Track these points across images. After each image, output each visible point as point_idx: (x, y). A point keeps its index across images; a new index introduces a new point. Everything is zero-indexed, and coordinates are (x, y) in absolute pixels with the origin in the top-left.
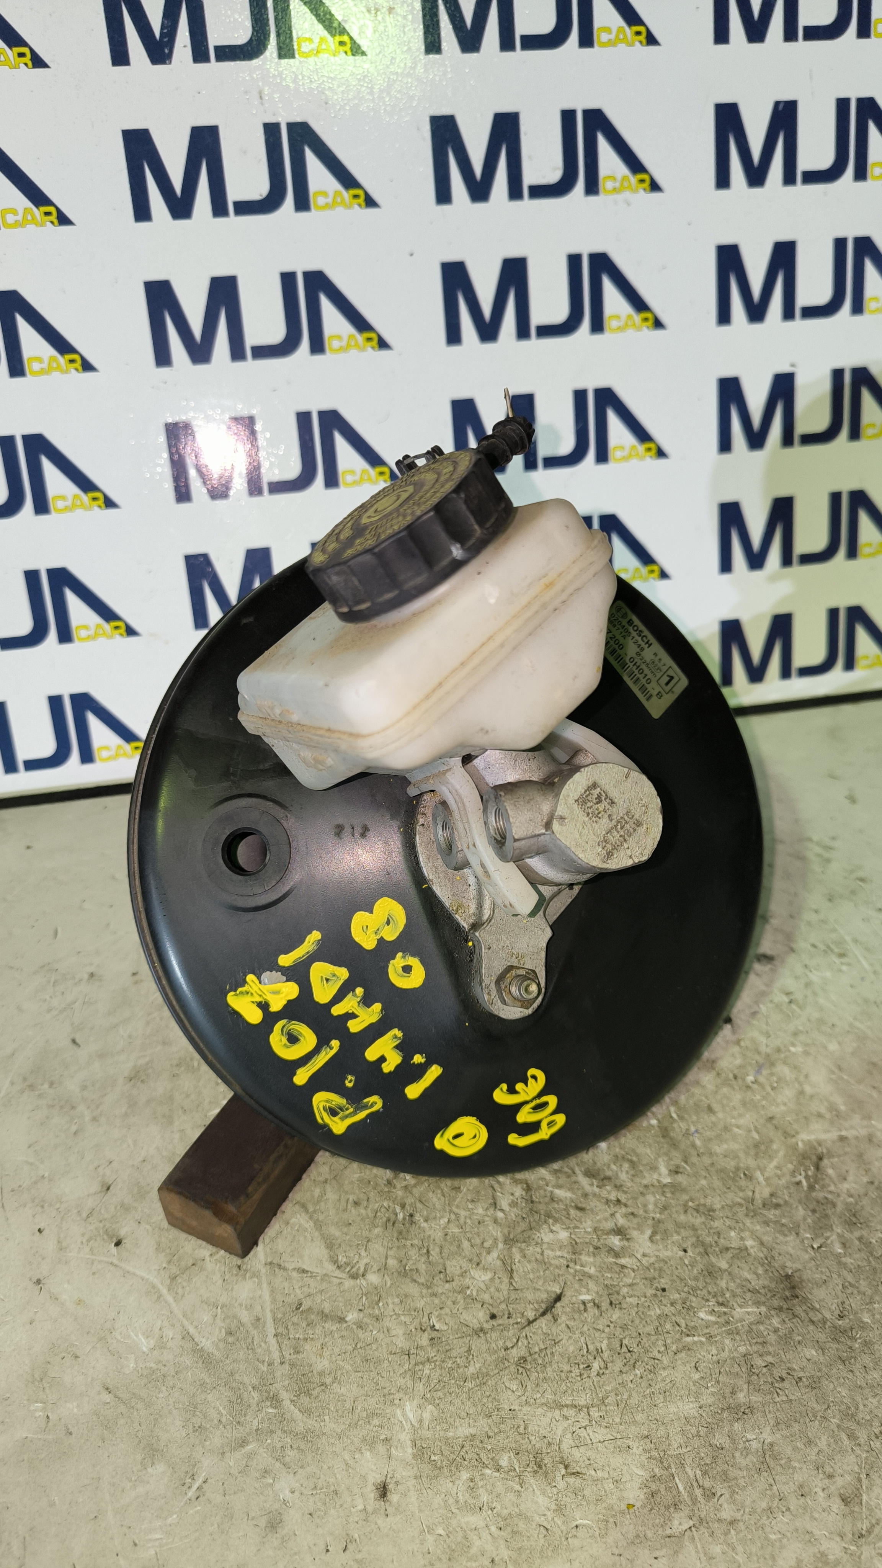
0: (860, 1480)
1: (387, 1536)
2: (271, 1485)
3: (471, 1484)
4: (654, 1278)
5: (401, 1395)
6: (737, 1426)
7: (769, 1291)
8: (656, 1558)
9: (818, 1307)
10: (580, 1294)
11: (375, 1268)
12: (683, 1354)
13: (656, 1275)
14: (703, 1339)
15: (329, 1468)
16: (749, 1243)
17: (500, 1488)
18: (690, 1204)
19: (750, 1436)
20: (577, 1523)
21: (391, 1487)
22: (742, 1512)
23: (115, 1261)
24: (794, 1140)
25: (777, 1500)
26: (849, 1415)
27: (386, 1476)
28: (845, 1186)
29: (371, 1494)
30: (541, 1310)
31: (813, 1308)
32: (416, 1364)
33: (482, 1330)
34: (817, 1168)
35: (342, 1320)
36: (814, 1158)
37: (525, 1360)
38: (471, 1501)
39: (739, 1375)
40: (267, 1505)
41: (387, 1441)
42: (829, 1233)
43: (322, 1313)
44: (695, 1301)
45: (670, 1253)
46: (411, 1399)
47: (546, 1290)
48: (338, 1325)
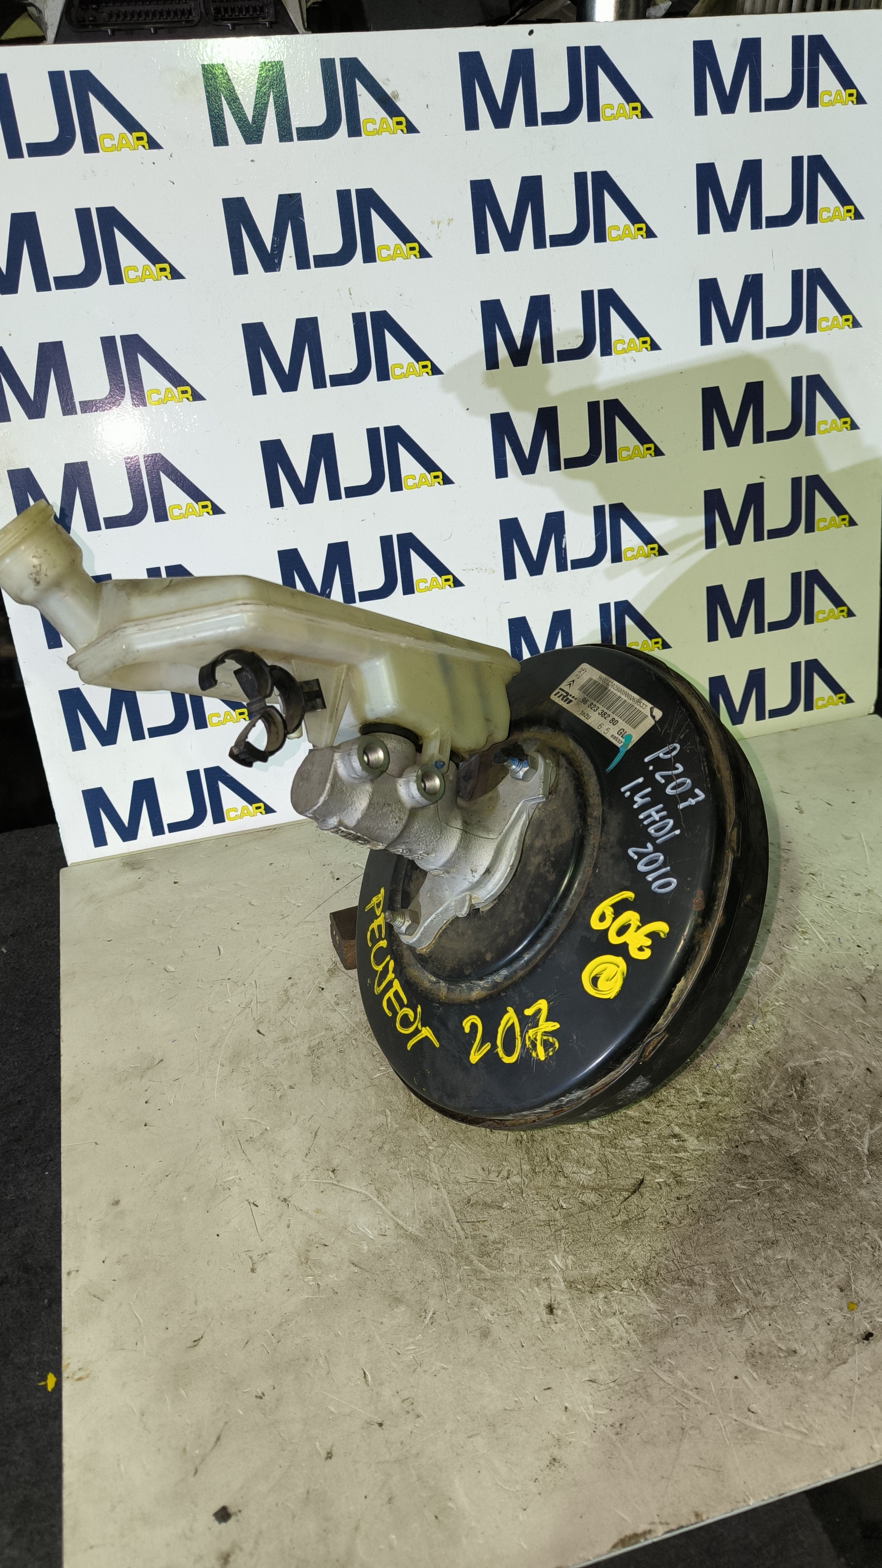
0: (849, 1277)
1: (559, 1334)
2: (477, 1312)
3: (606, 1300)
4: (703, 1165)
5: (550, 1251)
6: (769, 1252)
7: (780, 1167)
8: (729, 1332)
9: (812, 1175)
10: (656, 1179)
11: (515, 1173)
12: (729, 1211)
13: (704, 1162)
14: (741, 1201)
15: (513, 1298)
16: (763, 1137)
17: (625, 1301)
18: (720, 1114)
19: (779, 1257)
20: (677, 1316)
21: (556, 1306)
22: (778, 1301)
23: (335, 1182)
24: (785, 1067)
25: (799, 1292)
26: (840, 1239)
27: (551, 1300)
28: (823, 1095)
29: (544, 1312)
30: (632, 1191)
31: (810, 1176)
32: (556, 1231)
33: (595, 1206)
34: (802, 1083)
35: (500, 1208)
36: (800, 1078)
37: (626, 1222)
38: (608, 1310)
39: (767, 1221)
40: (478, 1324)
41: (546, 1279)
42: (814, 1128)
43: (485, 1204)
44: (732, 1178)
45: (711, 1148)
46: (557, 1253)
47: (632, 1178)
48: (498, 1211)
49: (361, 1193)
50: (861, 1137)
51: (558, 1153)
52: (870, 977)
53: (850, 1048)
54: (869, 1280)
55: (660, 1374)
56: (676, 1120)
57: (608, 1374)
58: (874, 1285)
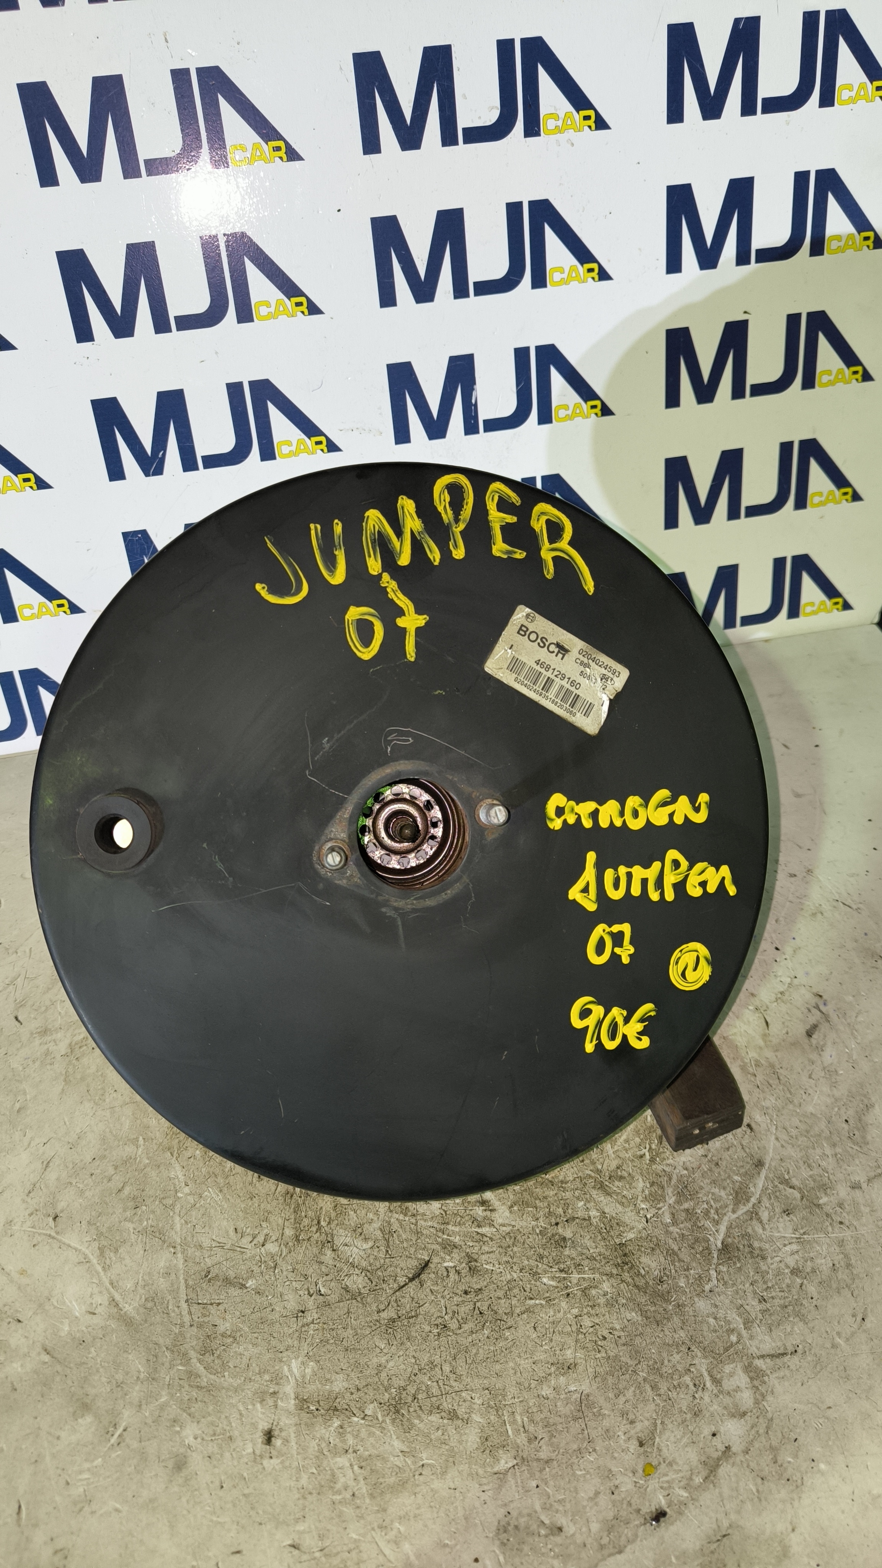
0: (655, 1425)
1: (270, 1474)
2: (178, 1432)
3: (341, 1430)
4: (509, 1247)
5: (289, 1353)
6: (562, 1379)
7: (604, 1258)
8: (483, 1491)
9: (643, 1272)
10: (444, 1262)
11: (274, 1238)
12: (525, 1316)
13: (511, 1243)
14: (543, 1302)
15: (226, 1417)
16: (593, 1213)
17: (364, 1433)
19: (572, 1388)
20: (424, 1462)
21: (276, 1433)
22: (557, 1452)
23: (53, 1234)
25: (586, 1442)
26: (656, 1370)
27: (273, 1424)
29: (260, 1440)
30: (411, 1276)
31: (639, 1274)
32: (303, 1326)
33: (360, 1293)
35: (243, 1286)
37: (393, 1321)
38: (340, 1445)
39: (569, 1334)
40: (174, 1450)
41: (275, 1394)
43: (226, 1280)
44: (540, 1268)
45: (525, 1223)
46: (296, 1358)
47: (416, 1258)
48: (240, 1291)
49: (80, 1250)
50: (717, 1223)
51: (333, 1215)
52: (782, 993)
54: (678, 1434)
55: (382, 1544)
57: (316, 1537)
58: (685, 1440)
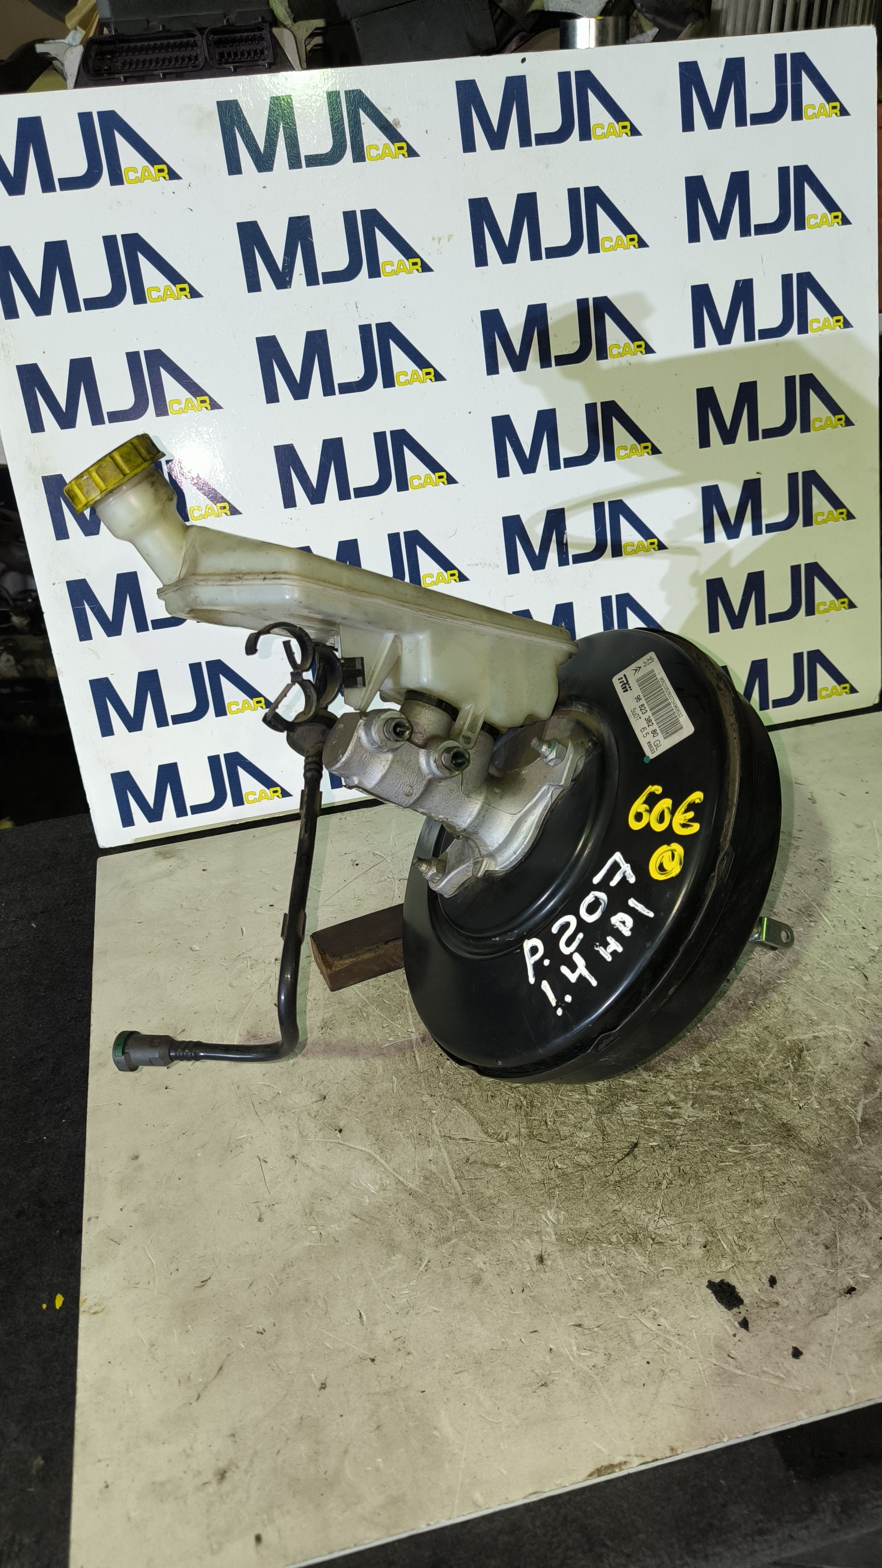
0: (835, 1235)
1: (548, 1282)
2: (470, 1261)
3: (595, 1252)
4: (697, 1130)
5: (543, 1207)
6: (757, 1211)
7: (773, 1133)
9: (804, 1141)
10: (649, 1142)
11: (513, 1135)
12: (720, 1173)
13: (698, 1127)
14: (732, 1164)
15: (505, 1249)
16: (758, 1105)
17: (613, 1253)
18: (716, 1084)
19: (766, 1216)
20: (663, 1269)
21: (545, 1257)
22: (764, 1256)
23: (341, 1142)
24: (783, 1040)
25: (784, 1249)
26: (827, 1200)
27: (542, 1251)
28: (819, 1067)
29: (534, 1261)
30: (626, 1153)
31: (802, 1141)
32: (550, 1189)
33: (589, 1166)
35: (497, 1166)
36: (797, 1051)
37: (619, 1182)
38: (596, 1261)
39: (756, 1183)
40: (470, 1272)
41: (538, 1232)
42: (809, 1097)
43: (483, 1163)
44: (725, 1142)
45: (705, 1114)
46: (550, 1208)
47: (628, 1142)
48: (495, 1170)
49: (365, 1151)
50: (855, 1106)
52: (873, 957)
53: (849, 1023)
54: (854, 1240)
55: (644, 1320)
56: (672, 1089)
57: (593, 1319)
58: (859, 1243)
